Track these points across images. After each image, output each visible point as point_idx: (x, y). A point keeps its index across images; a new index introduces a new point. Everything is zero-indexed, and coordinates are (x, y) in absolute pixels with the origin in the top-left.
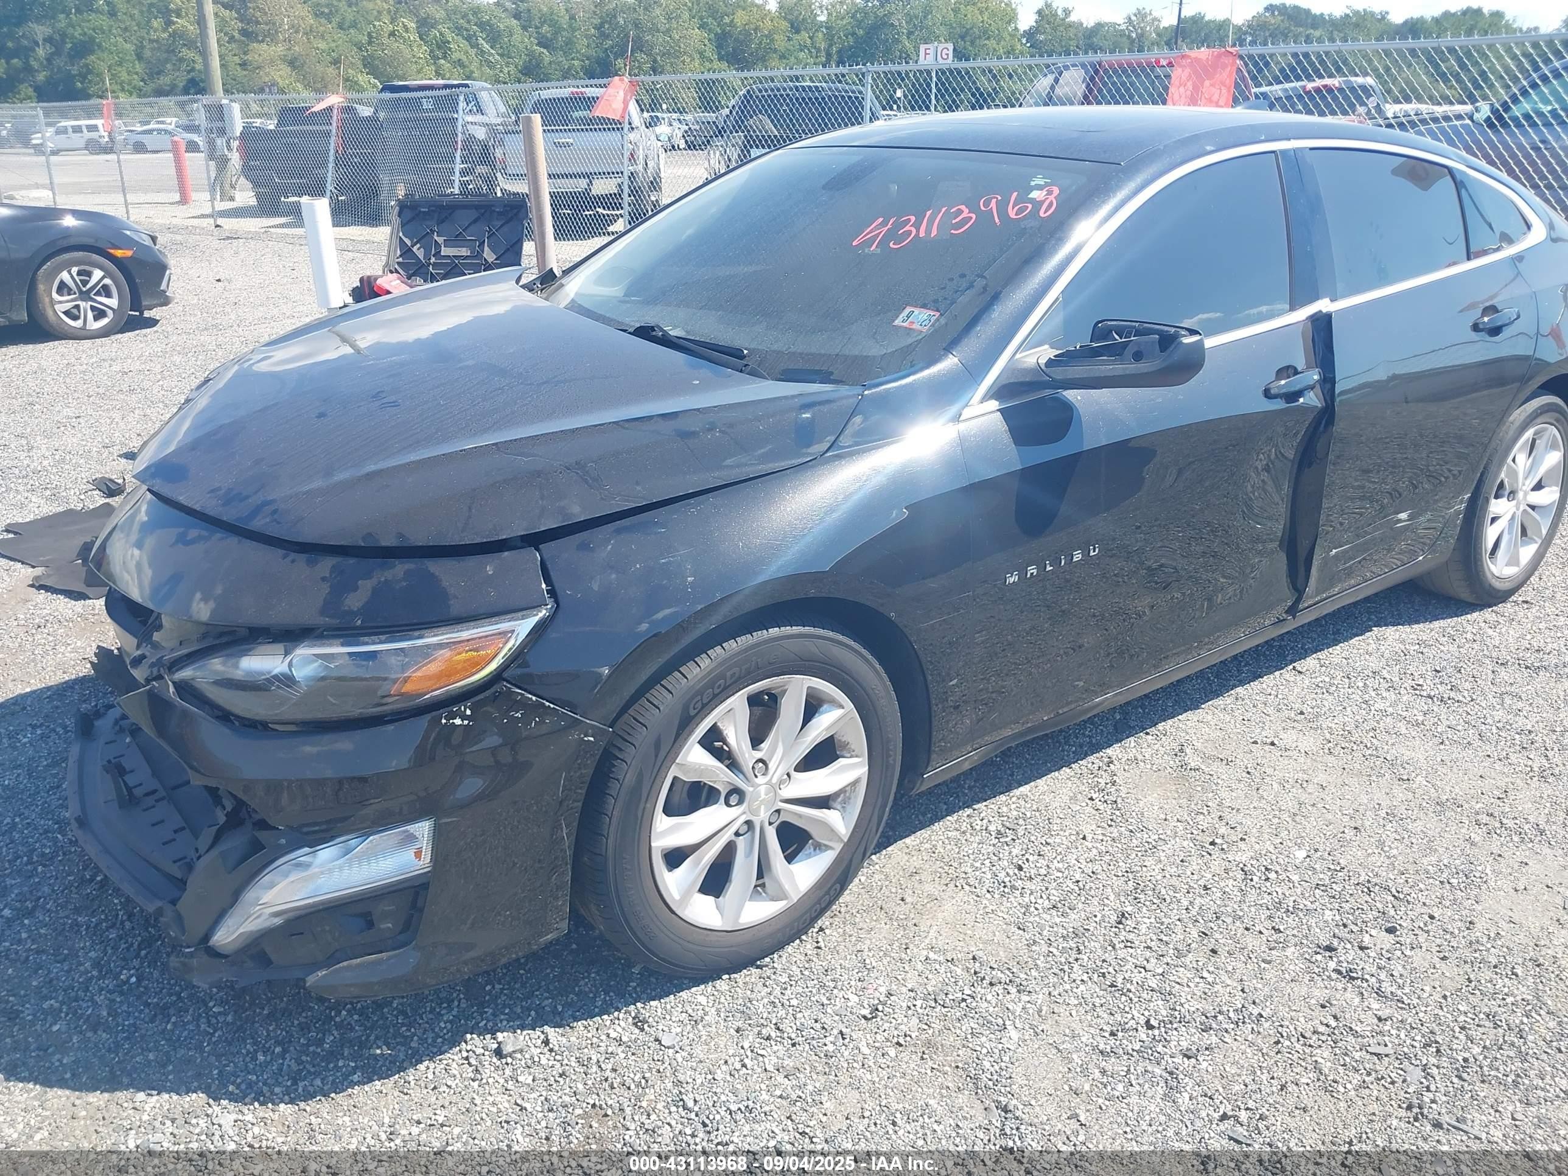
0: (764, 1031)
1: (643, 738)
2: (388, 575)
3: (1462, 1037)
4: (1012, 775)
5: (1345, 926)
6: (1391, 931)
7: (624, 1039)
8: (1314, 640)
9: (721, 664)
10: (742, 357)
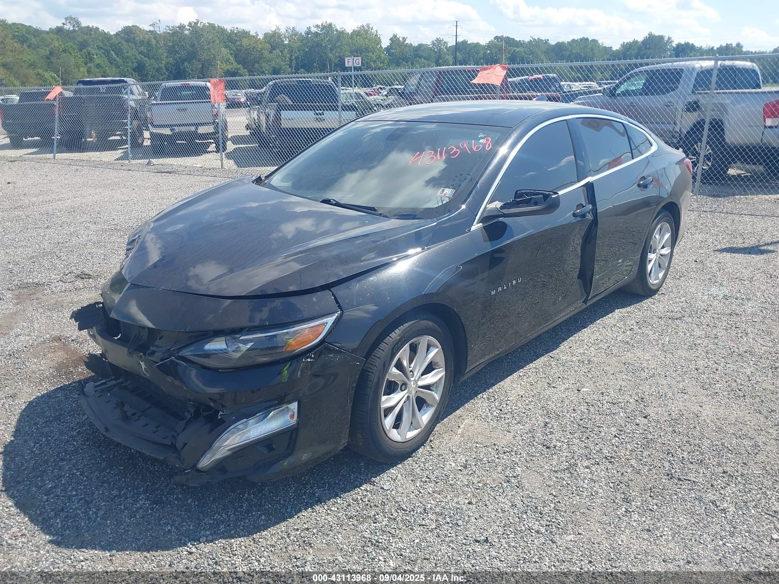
0: (423, 480)
1: (378, 363)
2: (274, 304)
3: (679, 450)
4: (485, 376)
5: (629, 417)
6: (645, 417)
7: (368, 489)
8: (587, 315)
9: (403, 331)
10: (375, 210)
